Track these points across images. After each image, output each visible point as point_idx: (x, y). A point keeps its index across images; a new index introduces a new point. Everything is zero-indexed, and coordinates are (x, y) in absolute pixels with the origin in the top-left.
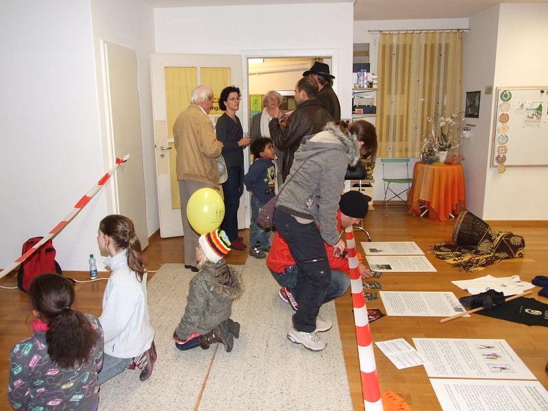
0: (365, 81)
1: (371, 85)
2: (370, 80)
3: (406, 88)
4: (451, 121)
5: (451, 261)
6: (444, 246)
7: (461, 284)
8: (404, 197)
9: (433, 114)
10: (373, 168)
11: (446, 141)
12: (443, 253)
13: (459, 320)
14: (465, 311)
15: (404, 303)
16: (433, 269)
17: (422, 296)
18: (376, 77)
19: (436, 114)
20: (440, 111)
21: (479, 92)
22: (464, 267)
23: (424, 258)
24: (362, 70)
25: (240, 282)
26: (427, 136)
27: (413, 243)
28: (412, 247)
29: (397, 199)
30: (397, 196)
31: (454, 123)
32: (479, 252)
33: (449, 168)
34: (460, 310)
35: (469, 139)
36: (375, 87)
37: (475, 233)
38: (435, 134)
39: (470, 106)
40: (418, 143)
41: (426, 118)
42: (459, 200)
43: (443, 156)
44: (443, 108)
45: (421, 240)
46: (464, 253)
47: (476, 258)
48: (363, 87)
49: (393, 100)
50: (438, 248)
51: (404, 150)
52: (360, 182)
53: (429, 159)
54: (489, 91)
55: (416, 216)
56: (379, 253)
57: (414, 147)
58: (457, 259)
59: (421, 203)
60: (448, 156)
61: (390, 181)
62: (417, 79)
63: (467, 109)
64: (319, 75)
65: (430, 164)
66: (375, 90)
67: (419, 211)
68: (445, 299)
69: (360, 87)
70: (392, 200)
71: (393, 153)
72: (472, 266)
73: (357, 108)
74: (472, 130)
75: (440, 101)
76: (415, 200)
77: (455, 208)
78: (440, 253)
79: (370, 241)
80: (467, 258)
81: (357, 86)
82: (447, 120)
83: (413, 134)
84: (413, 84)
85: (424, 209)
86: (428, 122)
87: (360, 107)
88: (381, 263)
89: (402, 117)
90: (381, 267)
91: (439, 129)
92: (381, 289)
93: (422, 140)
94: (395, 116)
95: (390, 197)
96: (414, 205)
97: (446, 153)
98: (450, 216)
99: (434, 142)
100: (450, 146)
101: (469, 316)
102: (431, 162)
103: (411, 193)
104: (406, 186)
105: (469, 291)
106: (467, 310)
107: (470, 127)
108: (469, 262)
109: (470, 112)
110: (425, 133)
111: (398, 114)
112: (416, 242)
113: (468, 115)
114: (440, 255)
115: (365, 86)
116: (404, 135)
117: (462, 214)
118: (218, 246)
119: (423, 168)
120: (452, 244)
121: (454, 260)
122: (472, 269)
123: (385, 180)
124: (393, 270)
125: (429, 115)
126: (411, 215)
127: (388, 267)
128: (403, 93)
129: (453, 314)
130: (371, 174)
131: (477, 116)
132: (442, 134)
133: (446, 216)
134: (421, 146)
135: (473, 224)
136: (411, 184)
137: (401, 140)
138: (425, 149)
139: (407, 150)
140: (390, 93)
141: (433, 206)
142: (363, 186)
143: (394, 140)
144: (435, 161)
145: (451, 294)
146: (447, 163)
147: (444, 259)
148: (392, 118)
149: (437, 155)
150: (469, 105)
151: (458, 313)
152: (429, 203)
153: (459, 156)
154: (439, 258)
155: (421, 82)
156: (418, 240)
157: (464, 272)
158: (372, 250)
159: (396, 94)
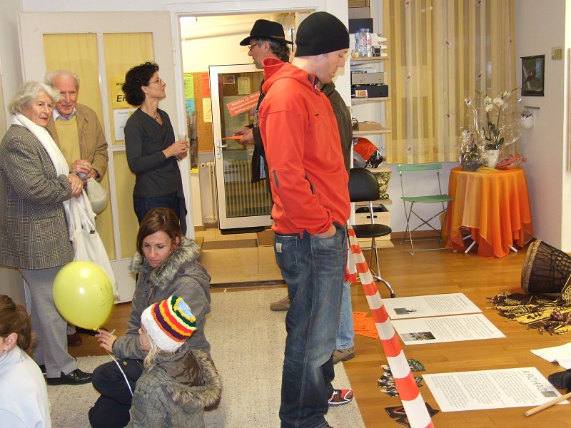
0: (369, 46)
1: (377, 52)
2: (376, 45)
3: (429, 54)
4: (501, 102)
5: (524, 319)
6: (509, 297)
7: (548, 354)
8: (437, 224)
9: (473, 94)
10: (387, 182)
11: (496, 134)
12: (509, 308)
13: (553, 409)
14: (559, 395)
15: (464, 389)
16: (498, 334)
17: (489, 376)
18: (385, 39)
19: (478, 92)
20: (483, 89)
21: (543, 57)
22: (546, 328)
23: (482, 317)
24: (363, 30)
25: (214, 375)
26: (466, 128)
27: (461, 295)
28: (459, 302)
29: (425, 228)
30: (426, 222)
31: (506, 106)
32: (565, 301)
33: (505, 174)
34: (552, 394)
35: (531, 129)
36: (383, 55)
37: (557, 274)
38: (479, 124)
39: (530, 79)
40: (453, 138)
41: (463, 99)
42: (523, 225)
43: (493, 157)
44: (488, 84)
45: (471, 290)
46: (542, 305)
47: (562, 312)
48: (366, 55)
49: (410, 74)
50: (500, 301)
51: (431, 151)
52: (371, 205)
53: (471, 162)
54: (558, 54)
55: (458, 252)
56: (410, 315)
57: (446, 146)
58: (532, 315)
59: (465, 232)
60: (500, 157)
61: (413, 200)
62: (446, 39)
63: (524, 83)
64: (272, 40)
65: (475, 170)
66: (385, 59)
67: (462, 245)
68: (525, 379)
69: (360, 56)
70: (418, 229)
71: (415, 155)
72: (556, 325)
73: (358, 89)
74: (534, 115)
75: (482, 72)
76: (455, 227)
77: (517, 237)
78: (504, 308)
79: (392, 296)
80: (547, 312)
81: (357, 54)
82: (495, 101)
83: (444, 125)
84: (440, 48)
85: (470, 241)
86: (466, 107)
87: (363, 87)
88: (417, 331)
89: (425, 99)
90: (419, 337)
91: (483, 115)
92: (423, 370)
93: (458, 134)
94: (415, 99)
95: (414, 225)
96: (453, 235)
97: (496, 152)
98: (511, 250)
99: (479, 136)
100: (502, 140)
101: (567, 402)
102: (475, 167)
103: (447, 216)
104: (439, 207)
105: (561, 364)
106: (563, 394)
107: (530, 110)
108: (552, 318)
109: (529, 88)
110: (463, 124)
111: (419, 96)
112: (465, 294)
113: (526, 93)
114: (507, 311)
115: (369, 55)
116: (430, 127)
117: (534, 245)
118: (174, 327)
119: (465, 178)
120: (522, 292)
121: (529, 317)
122: (559, 329)
123: (404, 199)
124: (438, 340)
125: (467, 95)
126: (451, 251)
127: (430, 336)
128: (424, 62)
129: (542, 401)
130: (384, 192)
131: (541, 94)
132: (490, 124)
133: (504, 248)
134: (458, 143)
135: (552, 260)
136: (446, 204)
137: (426, 135)
138: (465, 149)
139: (436, 151)
140: (404, 63)
141: (484, 235)
142: (376, 210)
143: (415, 136)
144: (481, 165)
145: (533, 370)
146: (501, 167)
147: (512, 316)
148: (411, 101)
149: (484, 156)
150: (526, 76)
151: (550, 400)
152: (477, 231)
153: (517, 155)
154: (505, 316)
155: (452, 45)
156: (467, 290)
157: (546, 334)
158: (399, 311)
159: (414, 64)
